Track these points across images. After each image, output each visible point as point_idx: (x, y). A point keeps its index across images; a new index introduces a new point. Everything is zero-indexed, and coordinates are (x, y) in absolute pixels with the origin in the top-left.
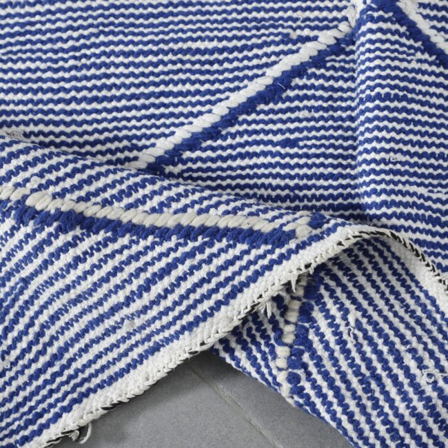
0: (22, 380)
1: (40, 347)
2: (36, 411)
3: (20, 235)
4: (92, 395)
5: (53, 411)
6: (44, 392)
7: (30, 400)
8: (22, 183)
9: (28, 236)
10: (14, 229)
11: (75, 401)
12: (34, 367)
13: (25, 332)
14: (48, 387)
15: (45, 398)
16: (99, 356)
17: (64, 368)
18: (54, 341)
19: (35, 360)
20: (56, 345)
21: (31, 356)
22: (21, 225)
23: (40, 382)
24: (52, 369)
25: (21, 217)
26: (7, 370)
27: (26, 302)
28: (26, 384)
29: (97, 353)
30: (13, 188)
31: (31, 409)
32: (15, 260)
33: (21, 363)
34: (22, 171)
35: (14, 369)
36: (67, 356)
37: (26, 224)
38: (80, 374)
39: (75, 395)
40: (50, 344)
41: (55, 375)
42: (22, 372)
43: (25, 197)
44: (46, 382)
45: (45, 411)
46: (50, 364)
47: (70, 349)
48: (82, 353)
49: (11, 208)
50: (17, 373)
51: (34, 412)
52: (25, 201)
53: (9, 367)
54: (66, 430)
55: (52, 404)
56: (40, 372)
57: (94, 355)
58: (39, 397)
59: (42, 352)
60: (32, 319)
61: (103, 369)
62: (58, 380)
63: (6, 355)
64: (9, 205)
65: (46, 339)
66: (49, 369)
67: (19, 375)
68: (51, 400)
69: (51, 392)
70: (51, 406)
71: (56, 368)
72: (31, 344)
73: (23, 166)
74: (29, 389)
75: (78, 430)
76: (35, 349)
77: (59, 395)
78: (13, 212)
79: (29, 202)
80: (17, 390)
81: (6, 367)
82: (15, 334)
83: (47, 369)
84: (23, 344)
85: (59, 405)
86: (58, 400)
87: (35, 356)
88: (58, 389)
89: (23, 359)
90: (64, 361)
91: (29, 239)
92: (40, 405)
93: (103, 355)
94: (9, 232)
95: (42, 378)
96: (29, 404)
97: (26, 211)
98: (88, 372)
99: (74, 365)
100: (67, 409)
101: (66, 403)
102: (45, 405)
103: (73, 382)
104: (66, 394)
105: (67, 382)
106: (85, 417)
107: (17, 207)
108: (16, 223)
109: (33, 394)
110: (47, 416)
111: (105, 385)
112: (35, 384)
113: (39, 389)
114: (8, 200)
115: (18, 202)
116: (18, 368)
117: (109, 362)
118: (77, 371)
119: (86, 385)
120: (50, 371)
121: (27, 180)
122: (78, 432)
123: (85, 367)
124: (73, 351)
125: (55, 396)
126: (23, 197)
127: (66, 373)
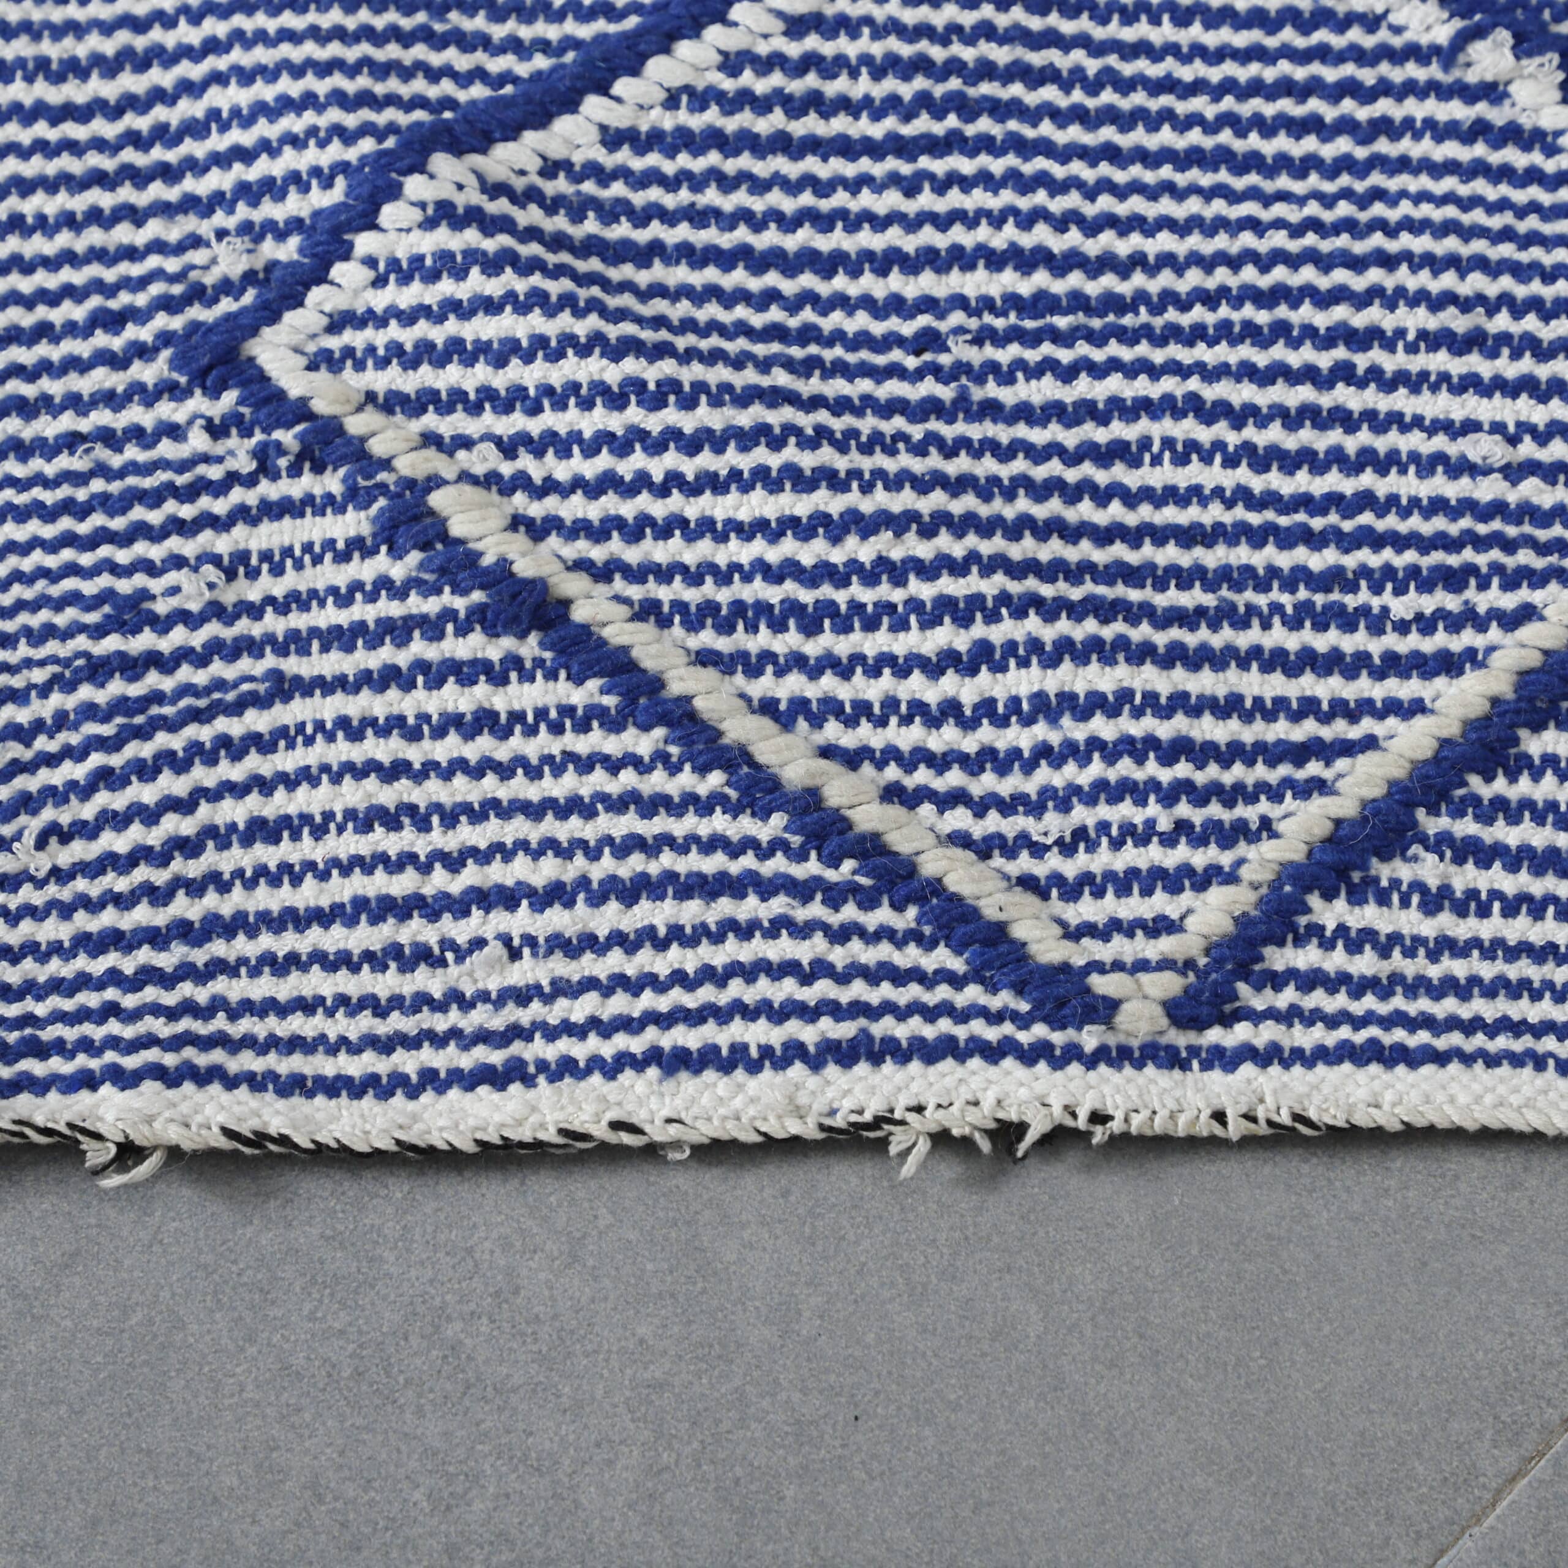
0: (52, 930)
1: (160, 877)
2: (39, 1033)
3: (365, 570)
4: (215, 1088)
5: (82, 1060)
6: (91, 999)
7: (39, 998)
8: (447, 440)
9: (384, 584)
10: (358, 547)
11: (158, 1072)
12: (108, 918)
13: (150, 816)
14: (111, 994)
15: (83, 1015)
16: (307, 1006)
17: (187, 972)
18: (211, 887)
19: (123, 901)
20: (211, 900)
21: (122, 884)
22: (384, 549)
23: (98, 966)
24: (153, 954)
25: (396, 527)
26: (32, 879)
27: (224, 741)
28: (56, 949)
29: (307, 992)
30: (418, 438)
31: (29, 1019)
32: (298, 621)
33: (81, 884)
34: (465, 410)
35: (52, 890)
36: (218, 948)
37: (396, 553)
38: (221, 1015)
39: (170, 1060)
40: (195, 888)
41: (148, 975)
42: (66, 911)
43: (435, 482)
44: (114, 977)
45: (59, 1047)
46: (156, 938)
47: (241, 938)
48: (267, 969)
49: (383, 487)
50: (53, 905)
51: (28, 1031)
52: (429, 490)
53: (41, 874)
54: (87, 1125)
55: (92, 1041)
56: (115, 940)
57: (295, 994)
58: (68, 1005)
59: (159, 896)
60: (200, 794)
61: (295, 1044)
62: (150, 994)
63: (53, 840)
64: (382, 476)
65: (193, 869)
66: (146, 948)
67: (54, 912)
68: (97, 1032)
69: (112, 1010)
70: (86, 1045)
71: (166, 960)
72: (140, 855)
73: (472, 396)
74: (56, 967)
75: (118, 1145)
76: (142, 873)
77: (128, 1032)
78: (382, 502)
79: (437, 500)
80: (22, 947)
81: (32, 871)
82: (118, 801)
83: (139, 946)
84: (119, 842)
85: (110, 1056)
86: (113, 1042)
87: (133, 892)
88: (134, 1016)
89: (93, 878)
90: (200, 956)
91: (383, 593)
92: (59, 1025)
93: (320, 1010)
94: (340, 545)
95: (111, 959)
96: (30, 1005)
97: (416, 518)
98: (246, 1025)
99: (220, 985)
100: (125, 1079)
101: (131, 1062)
102: (70, 1034)
103: (186, 1024)
104: (149, 1041)
105: (172, 1014)
106: (157, 1125)
107: (399, 495)
108: (374, 535)
109: (57, 986)
110: (57, 1065)
111: (271, 1087)
112: (82, 963)
113: (83, 981)
114: (386, 464)
115: (410, 484)
116: (66, 894)
117: (322, 1038)
118: (217, 1004)
119: (217, 1056)
120: (145, 955)
121: (465, 443)
122: (113, 1150)
123: (247, 1007)
124: (243, 946)
125: (113, 1027)
126: (429, 479)
127: (186, 989)
